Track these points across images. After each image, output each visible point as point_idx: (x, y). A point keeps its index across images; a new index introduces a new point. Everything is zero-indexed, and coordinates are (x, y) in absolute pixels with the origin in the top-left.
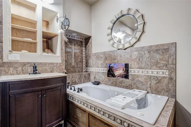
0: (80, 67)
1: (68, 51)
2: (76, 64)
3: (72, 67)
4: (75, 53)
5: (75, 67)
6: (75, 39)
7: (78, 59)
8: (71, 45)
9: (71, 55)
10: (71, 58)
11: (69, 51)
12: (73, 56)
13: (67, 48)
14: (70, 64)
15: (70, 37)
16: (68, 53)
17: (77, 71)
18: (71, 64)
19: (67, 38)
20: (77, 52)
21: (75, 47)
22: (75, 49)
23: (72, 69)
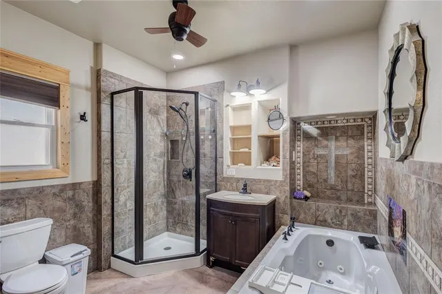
0: (352, 190)
1: (319, 153)
2: (342, 182)
3: (328, 188)
4: (337, 157)
5: (339, 188)
6: (339, 125)
7: (346, 171)
8: (327, 140)
9: (327, 162)
10: (327, 167)
11: (320, 155)
12: (333, 164)
13: (316, 148)
14: (324, 180)
15: (324, 124)
16: (319, 159)
17: (344, 197)
18: (326, 181)
19: (317, 128)
20: (345, 153)
21: (339, 144)
22: (337, 148)
23: (328, 192)
